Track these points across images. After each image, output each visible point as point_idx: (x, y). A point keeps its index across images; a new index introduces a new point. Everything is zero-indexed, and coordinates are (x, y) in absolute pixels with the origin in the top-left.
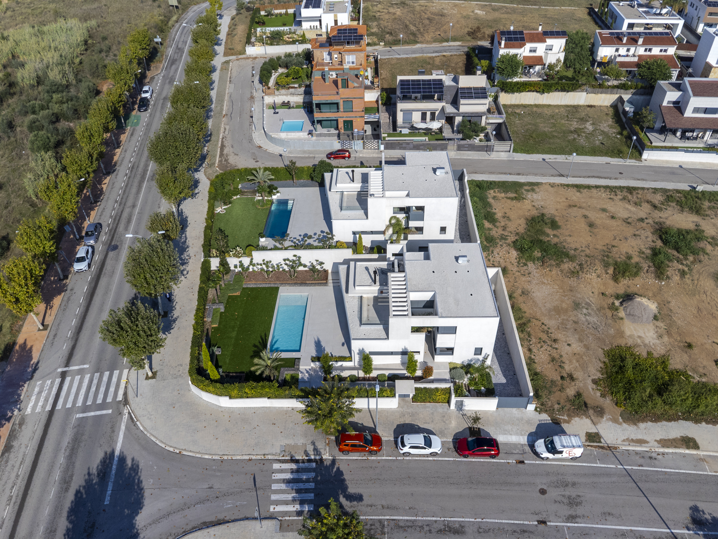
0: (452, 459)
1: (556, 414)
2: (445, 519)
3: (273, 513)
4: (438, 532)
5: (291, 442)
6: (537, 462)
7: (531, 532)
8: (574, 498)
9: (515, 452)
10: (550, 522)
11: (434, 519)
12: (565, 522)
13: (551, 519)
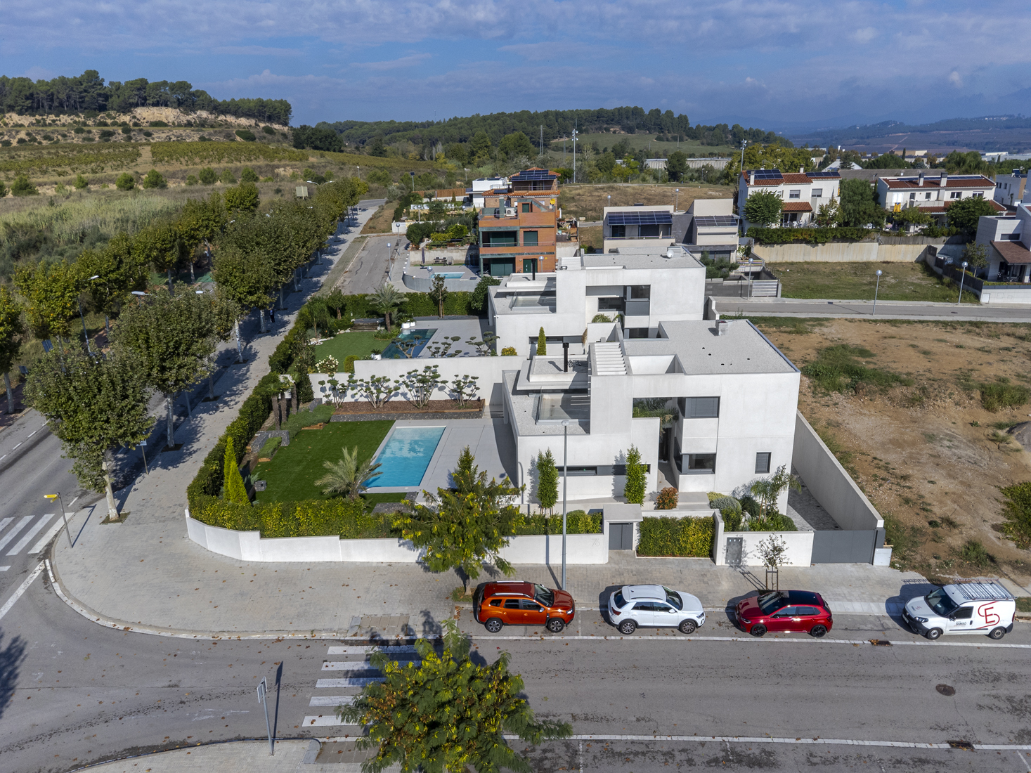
0: (730, 639)
1: (937, 573)
2: (726, 739)
3: (308, 730)
4: (709, 763)
5: (378, 612)
6: (918, 643)
7: (940, 763)
8: (1021, 701)
9: (866, 628)
10: (979, 743)
11: (697, 739)
12: (1015, 743)
13: (979, 738)
